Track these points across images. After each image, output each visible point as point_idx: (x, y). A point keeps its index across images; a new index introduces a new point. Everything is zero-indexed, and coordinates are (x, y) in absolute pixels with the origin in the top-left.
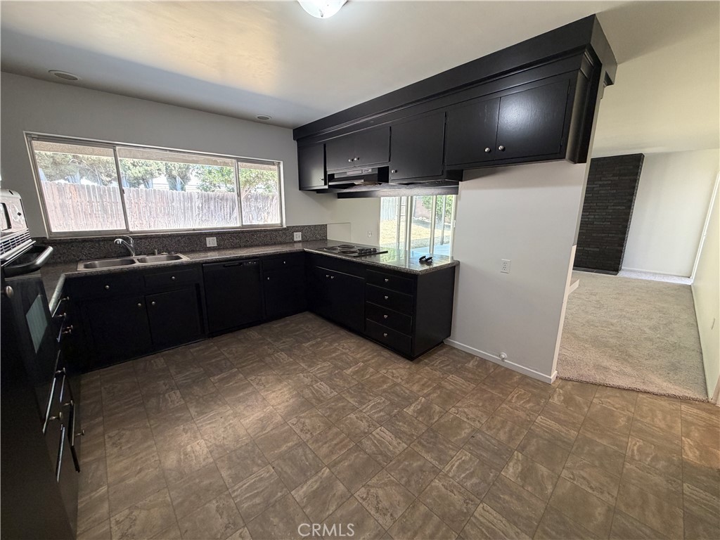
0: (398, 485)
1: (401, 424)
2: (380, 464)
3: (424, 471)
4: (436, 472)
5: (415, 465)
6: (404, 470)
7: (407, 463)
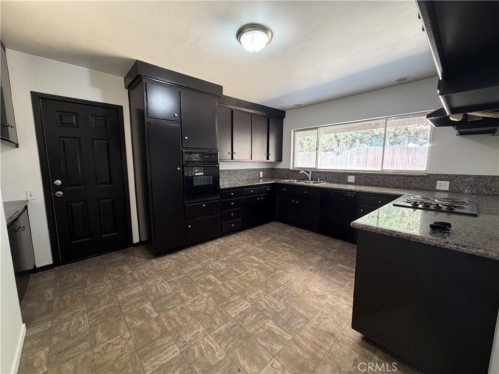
0: (206, 309)
1: (254, 316)
2: (221, 302)
3: (211, 324)
4: (209, 330)
5: (217, 319)
6: (215, 313)
7: (219, 315)
